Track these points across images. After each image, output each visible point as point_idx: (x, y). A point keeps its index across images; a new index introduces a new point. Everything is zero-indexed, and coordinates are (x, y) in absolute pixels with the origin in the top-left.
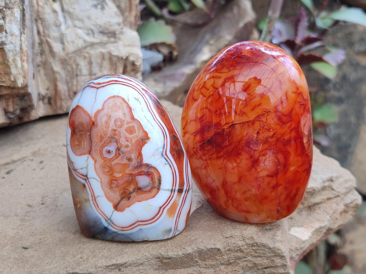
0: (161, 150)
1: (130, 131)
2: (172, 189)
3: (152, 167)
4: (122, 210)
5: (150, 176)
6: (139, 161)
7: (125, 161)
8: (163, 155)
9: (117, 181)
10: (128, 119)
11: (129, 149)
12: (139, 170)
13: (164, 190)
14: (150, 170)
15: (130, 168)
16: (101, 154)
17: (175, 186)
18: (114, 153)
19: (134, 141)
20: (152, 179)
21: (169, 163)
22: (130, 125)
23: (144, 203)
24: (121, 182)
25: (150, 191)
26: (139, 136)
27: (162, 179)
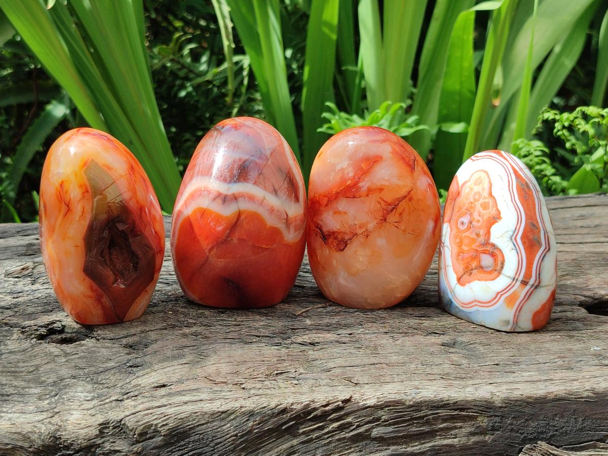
0: (511, 233)
1: (485, 206)
2: (514, 278)
3: (497, 248)
4: (463, 285)
5: (494, 257)
6: (486, 238)
7: (474, 236)
8: (511, 239)
9: (464, 253)
10: (486, 194)
11: (479, 224)
12: (485, 249)
13: (506, 276)
14: (495, 251)
15: (477, 244)
16: (457, 224)
17: (519, 275)
18: (467, 225)
19: (485, 217)
20: (495, 261)
21: (516, 250)
22: (486, 201)
23: (483, 283)
24: (466, 255)
25: (490, 272)
26: (491, 214)
27: (506, 264)
